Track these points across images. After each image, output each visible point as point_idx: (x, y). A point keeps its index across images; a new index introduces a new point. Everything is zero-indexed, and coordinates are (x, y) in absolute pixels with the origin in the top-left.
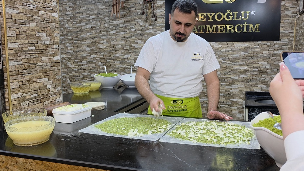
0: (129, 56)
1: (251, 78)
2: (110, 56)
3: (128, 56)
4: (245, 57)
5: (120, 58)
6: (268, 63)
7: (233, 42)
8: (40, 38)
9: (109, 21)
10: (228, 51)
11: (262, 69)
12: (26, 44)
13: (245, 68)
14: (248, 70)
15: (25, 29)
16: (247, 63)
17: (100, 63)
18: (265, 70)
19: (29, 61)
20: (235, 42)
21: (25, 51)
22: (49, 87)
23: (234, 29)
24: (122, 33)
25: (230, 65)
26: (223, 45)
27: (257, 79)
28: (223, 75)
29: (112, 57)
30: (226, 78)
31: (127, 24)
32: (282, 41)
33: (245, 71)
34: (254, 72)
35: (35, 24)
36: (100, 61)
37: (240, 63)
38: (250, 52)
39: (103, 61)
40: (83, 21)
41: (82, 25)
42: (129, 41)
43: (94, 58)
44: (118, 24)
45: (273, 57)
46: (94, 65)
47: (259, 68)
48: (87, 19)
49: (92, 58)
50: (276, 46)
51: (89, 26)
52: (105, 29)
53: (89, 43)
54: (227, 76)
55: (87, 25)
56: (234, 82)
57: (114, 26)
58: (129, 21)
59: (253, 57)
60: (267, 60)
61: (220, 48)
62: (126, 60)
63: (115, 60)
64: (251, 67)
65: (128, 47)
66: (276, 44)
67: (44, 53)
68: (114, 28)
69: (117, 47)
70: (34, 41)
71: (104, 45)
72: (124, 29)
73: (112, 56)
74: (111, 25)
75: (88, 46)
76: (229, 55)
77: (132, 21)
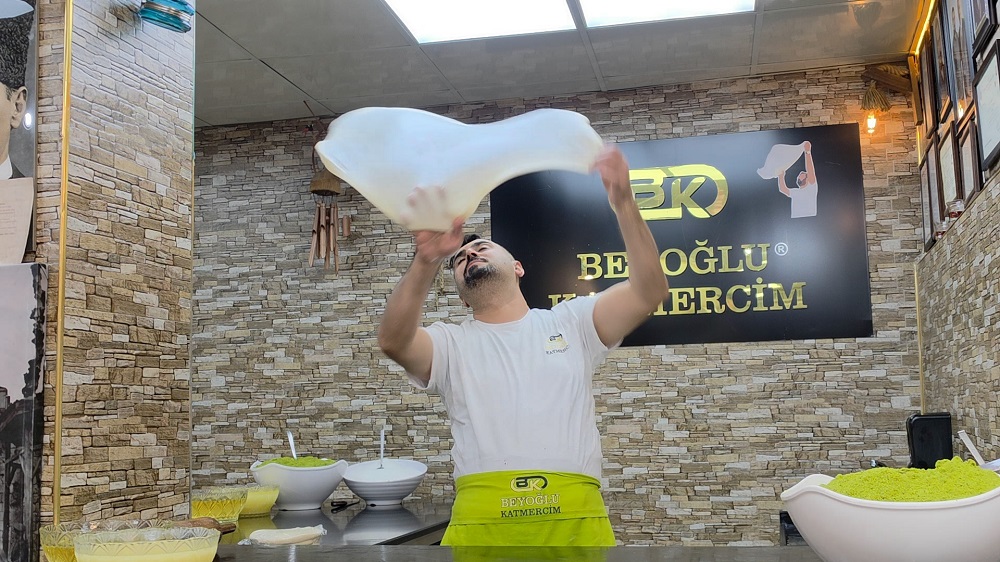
0: (370, 402)
1: (793, 463)
2: (299, 403)
3: (366, 402)
4: (767, 394)
5: (335, 411)
6: (844, 412)
7: (725, 344)
8: (142, 309)
9: (297, 282)
10: (710, 374)
11: (829, 432)
12: (108, 324)
13: (772, 430)
14: (781, 438)
15: (108, 280)
16: (776, 412)
17: (262, 430)
18: (837, 433)
19: (111, 375)
20: (732, 344)
21: (104, 345)
22: (157, 463)
23: (722, 300)
24: (344, 323)
25: (720, 421)
26: (693, 355)
27: (813, 467)
28: (699, 458)
29: (308, 405)
30: (709, 468)
31: (362, 292)
32: (882, 336)
33: (772, 442)
34: (803, 443)
35: (133, 267)
36: (262, 424)
37: (753, 412)
38: (784, 374)
39: (274, 423)
40: (206, 283)
41: (202, 298)
42: (369, 348)
43: (239, 412)
44: (329, 291)
45: (858, 391)
46: (237, 439)
47: (817, 429)
48: (220, 276)
49: (234, 412)
50: (864, 353)
51: (227, 302)
52: (281, 309)
53: (221, 358)
54: (711, 459)
55: (218, 299)
56: (735, 480)
57: (317, 298)
58: (370, 280)
59: (794, 390)
60: (841, 401)
61: (682, 363)
62: (358, 417)
63: (318, 416)
64: (791, 424)
65: (365, 371)
66: (864, 346)
67: (150, 355)
68: (317, 306)
69: (324, 371)
70: (127, 318)
71: (279, 365)
72: (350, 310)
73: (308, 402)
74: (306, 297)
75: (220, 370)
76: (713, 387)
77: (379, 281)
